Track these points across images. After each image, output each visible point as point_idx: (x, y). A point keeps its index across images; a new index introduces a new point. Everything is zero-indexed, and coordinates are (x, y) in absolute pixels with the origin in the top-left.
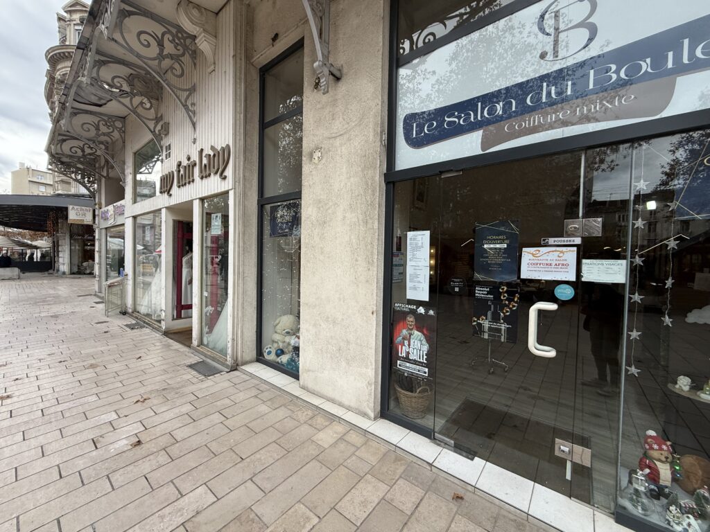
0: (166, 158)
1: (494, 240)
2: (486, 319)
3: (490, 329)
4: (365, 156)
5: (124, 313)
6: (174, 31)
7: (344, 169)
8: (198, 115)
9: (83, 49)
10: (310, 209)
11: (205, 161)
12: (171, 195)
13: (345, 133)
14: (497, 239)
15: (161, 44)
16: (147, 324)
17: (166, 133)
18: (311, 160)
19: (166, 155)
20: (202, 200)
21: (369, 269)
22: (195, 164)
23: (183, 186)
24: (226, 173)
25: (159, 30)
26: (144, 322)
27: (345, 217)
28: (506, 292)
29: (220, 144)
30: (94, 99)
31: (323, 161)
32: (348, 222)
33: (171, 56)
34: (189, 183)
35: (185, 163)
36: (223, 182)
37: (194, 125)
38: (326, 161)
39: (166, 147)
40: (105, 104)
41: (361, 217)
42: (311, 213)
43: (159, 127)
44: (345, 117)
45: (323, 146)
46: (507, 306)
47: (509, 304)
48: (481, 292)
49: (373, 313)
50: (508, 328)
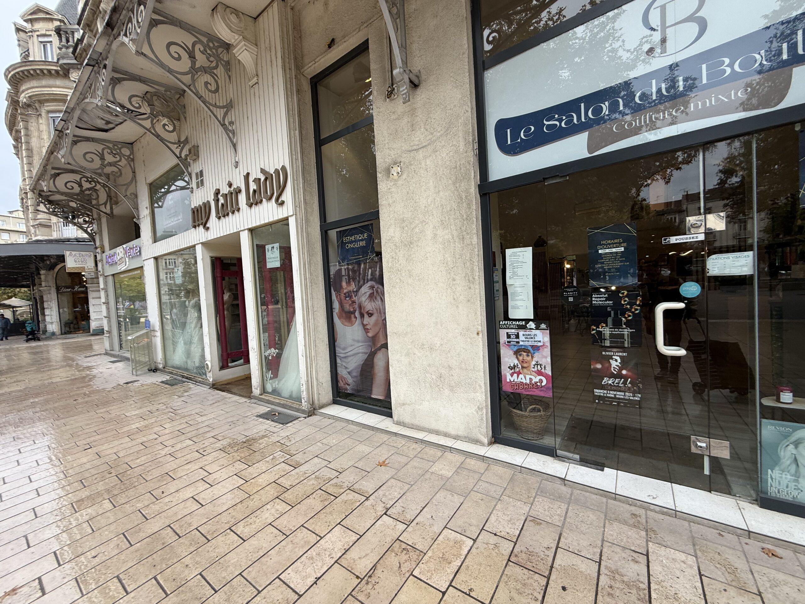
0: (198, 187)
1: (610, 244)
2: (607, 326)
3: (612, 336)
4: (456, 167)
5: (155, 370)
6: (205, 40)
7: (431, 183)
8: (239, 135)
9: (94, 66)
10: (391, 230)
11: (253, 186)
12: (208, 229)
13: (429, 144)
14: (613, 243)
15: (192, 56)
16: (187, 378)
17: (195, 157)
18: (389, 177)
19: (198, 183)
20: (252, 231)
21: (470, 288)
22: (240, 191)
23: (224, 216)
24: (283, 198)
25: (189, 40)
26: (183, 377)
27: (435, 235)
28: (626, 296)
29: (272, 165)
30: (100, 124)
31: (404, 176)
32: (441, 240)
33: (205, 70)
34: (233, 213)
35: (225, 190)
36: (280, 209)
37: (234, 146)
38: (408, 176)
39: (197, 174)
40: (113, 128)
41: (455, 233)
42: (392, 235)
43: (185, 152)
44: (428, 127)
45: (402, 160)
46: (628, 310)
47: (631, 307)
48: (598, 299)
49: (478, 334)
50: (631, 332)
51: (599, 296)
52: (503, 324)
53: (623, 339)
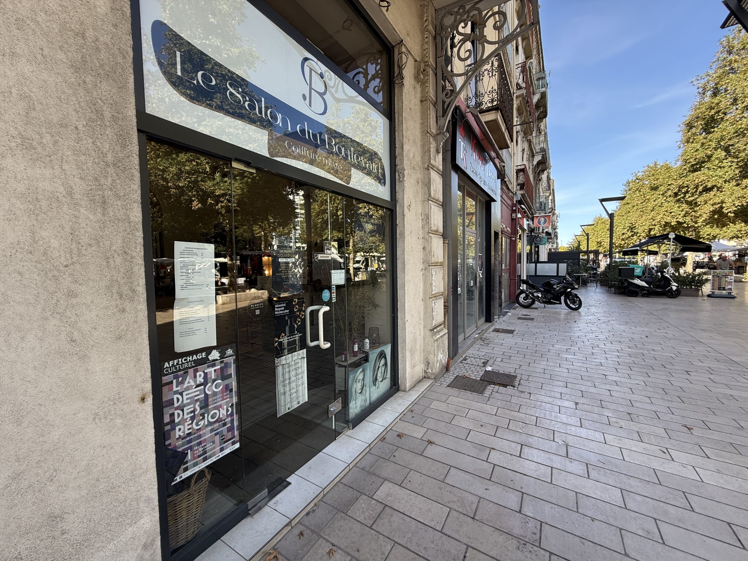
2: (285, 335)
3: (289, 343)
46: (298, 316)
47: (300, 314)
48: (279, 309)
49: (144, 399)
50: (300, 337)
51: (280, 306)
52: (171, 365)
53: (296, 344)
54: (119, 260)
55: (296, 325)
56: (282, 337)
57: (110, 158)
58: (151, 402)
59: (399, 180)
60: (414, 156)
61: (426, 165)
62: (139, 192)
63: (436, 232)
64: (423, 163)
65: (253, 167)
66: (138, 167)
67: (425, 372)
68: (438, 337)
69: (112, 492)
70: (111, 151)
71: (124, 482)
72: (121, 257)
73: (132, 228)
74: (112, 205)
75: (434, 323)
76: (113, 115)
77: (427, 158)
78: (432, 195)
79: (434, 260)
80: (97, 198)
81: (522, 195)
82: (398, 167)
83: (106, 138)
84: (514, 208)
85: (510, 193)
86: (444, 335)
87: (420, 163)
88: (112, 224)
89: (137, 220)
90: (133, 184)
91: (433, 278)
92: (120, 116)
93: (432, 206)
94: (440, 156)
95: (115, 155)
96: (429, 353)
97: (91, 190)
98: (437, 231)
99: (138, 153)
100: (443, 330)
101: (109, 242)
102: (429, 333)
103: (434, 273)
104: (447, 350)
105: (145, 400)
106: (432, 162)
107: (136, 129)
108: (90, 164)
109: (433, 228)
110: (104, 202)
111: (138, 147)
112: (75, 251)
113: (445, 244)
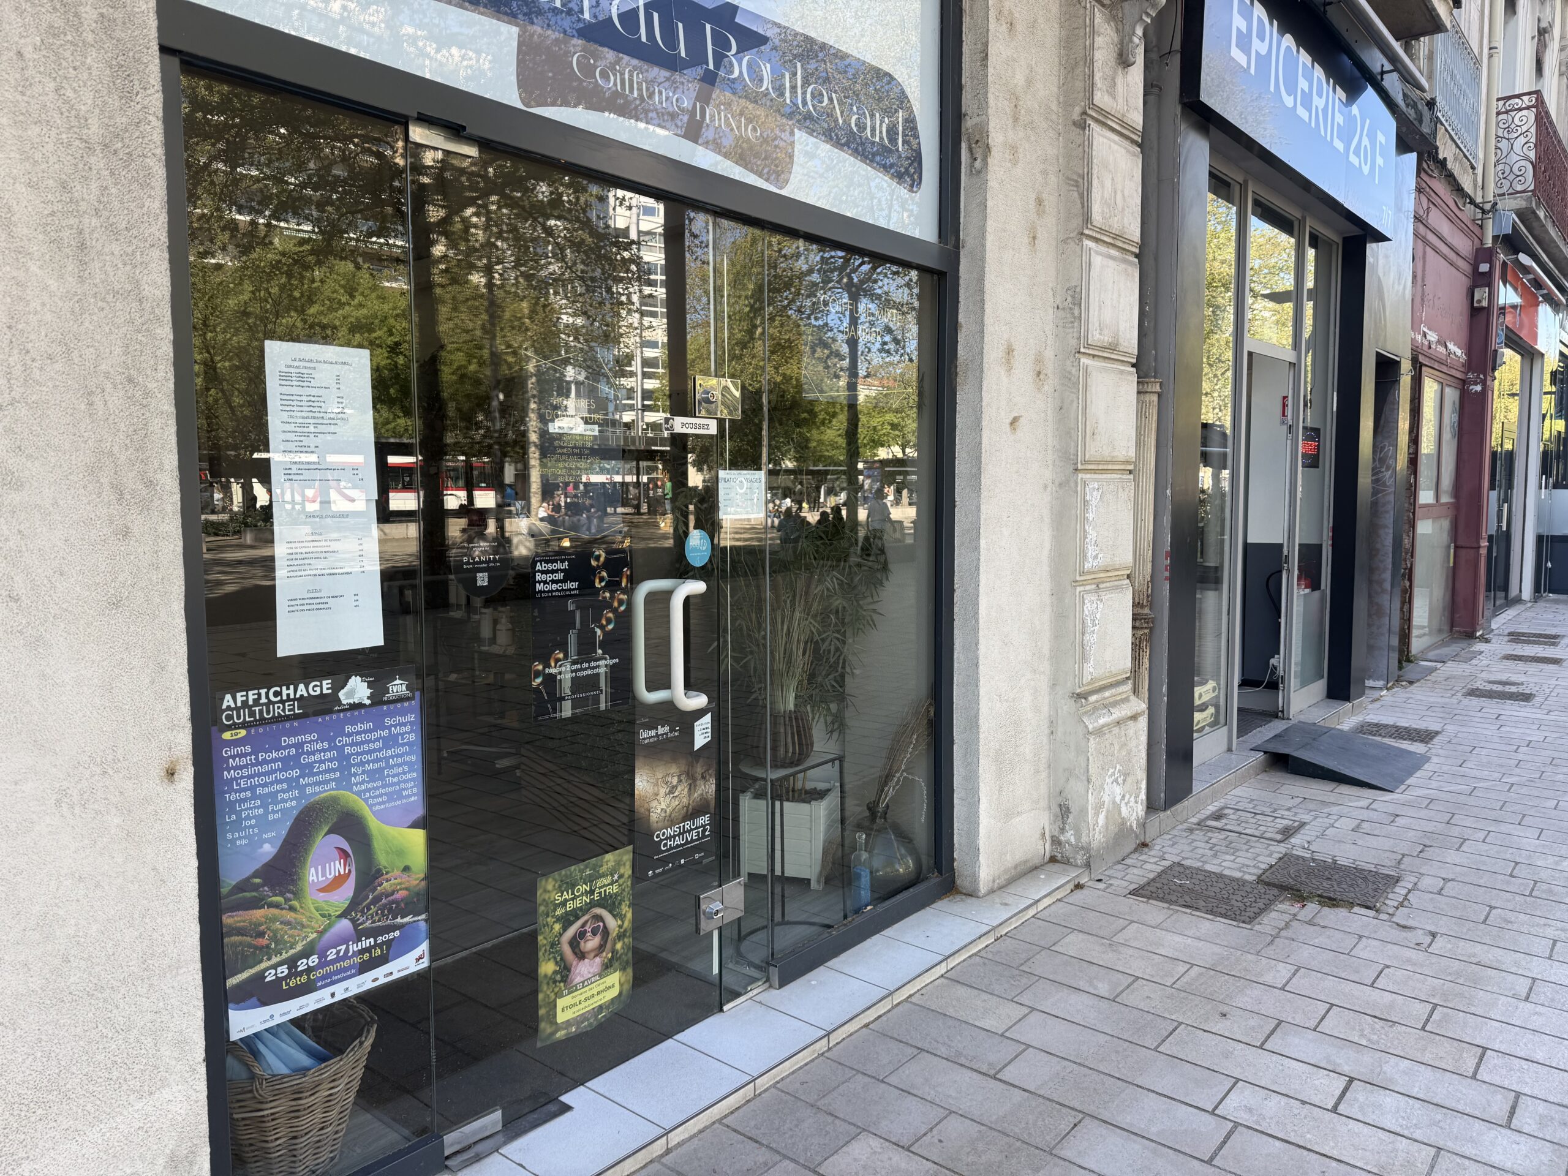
2: (566, 657)
3: (575, 683)
28: (605, 565)
46: (607, 605)
47: (612, 597)
48: (549, 577)
49: (172, 774)
50: (612, 667)
51: (550, 567)
52: (239, 704)
53: (598, 688)
54: (116, 400)
55: (599, 632)
56: (557, 660)
57: (95, 129)
58: (191, 787)
59: (972, 166)
60: (1029, 82)
61: (1078, 110)
62: (164, 218)
63: (1108, 352)
64: (1066, 104)
65: (471, 140)
66: (160, 151)
67: (1056, 841)
68: (1102, 721)
69: (97, 999)
70: (97, 111)
71: (124, 982)
72: (122, 393)
73: (146, 316)
74: (99, 253)
75: (1091, 671)
76: (102, 15)
77: (1079, 85)
78: (1097, 217)
79: (1096, 449)
80: (66, 234)
81: (1520, 214)
82: (968, 124)
83: (85, 76)
84: (1484, 268)
85: (1469, 208)
86: (1134, 718)
87: (1054, 107)
88: (100, 304)
89: (157, 292)
90: (150, 196)
91: (1090, 516)
92: (119, 15)
93: (1097, 260)
94: (1136, 75)
95: (106, 121)
96: (1070, 773)
97: (53, 213)
98: (1113, 347)
99: (161, 115)
100: (1126, 700)
101: (91, 350)
102: (1067, 706)
103: (1094, 497)
104: (1142, 776)
105: (176, 776)
106: (1101, 98)
107: (156, 48)
108: (50, 147)
109: (1096, 337)
110: (82, 246)
111: (159, 96)
112: (17, 371)
113: (1147, 397)
